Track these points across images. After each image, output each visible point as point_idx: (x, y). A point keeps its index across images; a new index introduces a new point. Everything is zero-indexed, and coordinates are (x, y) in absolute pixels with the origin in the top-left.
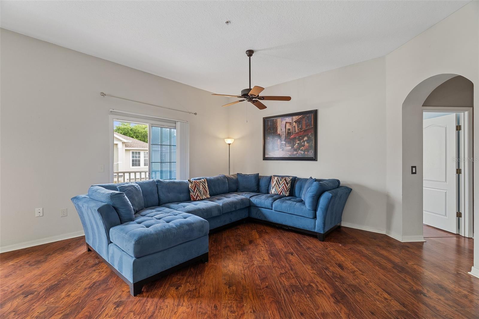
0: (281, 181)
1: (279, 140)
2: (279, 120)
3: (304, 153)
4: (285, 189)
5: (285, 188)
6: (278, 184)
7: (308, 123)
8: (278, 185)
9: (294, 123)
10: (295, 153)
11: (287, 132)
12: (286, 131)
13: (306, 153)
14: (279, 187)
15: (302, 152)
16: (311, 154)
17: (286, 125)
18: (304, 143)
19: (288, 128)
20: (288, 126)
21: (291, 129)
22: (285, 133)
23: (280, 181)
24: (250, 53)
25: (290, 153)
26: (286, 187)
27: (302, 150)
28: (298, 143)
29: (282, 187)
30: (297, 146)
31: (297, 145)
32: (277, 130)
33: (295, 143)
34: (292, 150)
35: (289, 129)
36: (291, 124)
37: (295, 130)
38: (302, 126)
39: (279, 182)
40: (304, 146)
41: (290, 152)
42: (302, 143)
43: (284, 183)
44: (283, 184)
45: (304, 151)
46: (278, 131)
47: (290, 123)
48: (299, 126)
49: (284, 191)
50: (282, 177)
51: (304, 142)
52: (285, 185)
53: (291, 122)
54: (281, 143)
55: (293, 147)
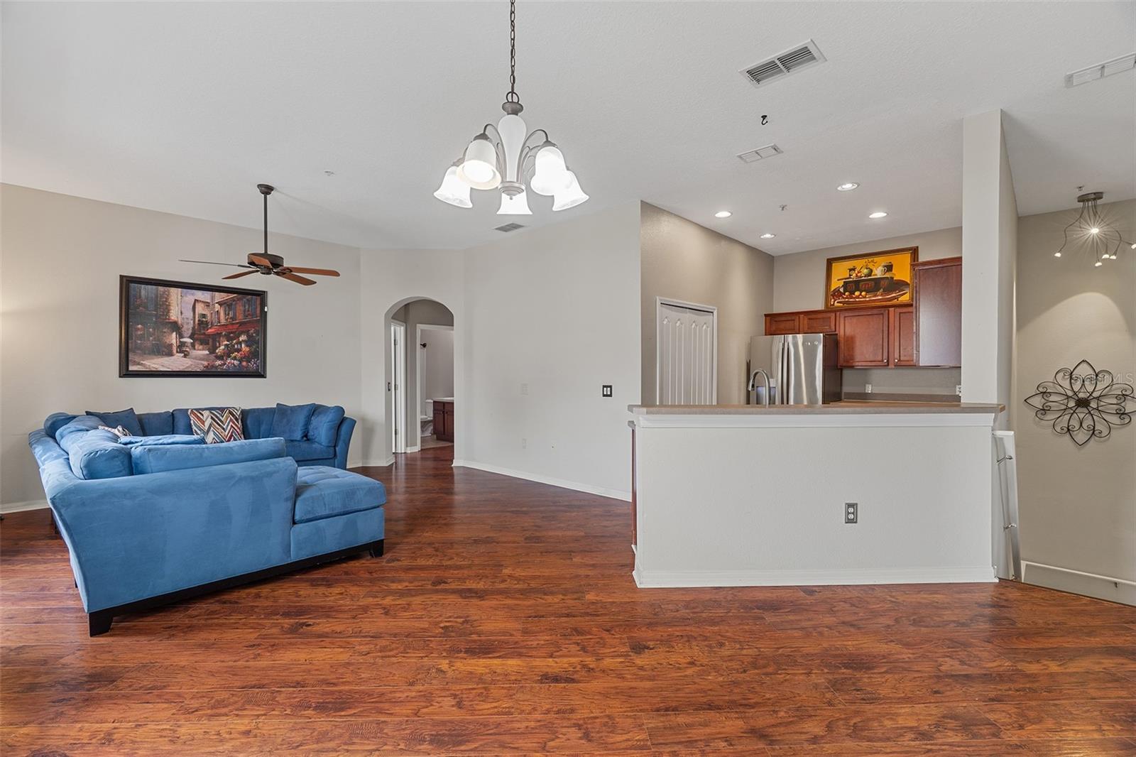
0: (223, 417)
1: (175, 333)
2: (174, 292)
3: (241, 363)
4: (238, 430)
5: (236, 428)
6: (218, 423)
7: (248, 311)
8: (219, 425)
9: (217, 305)
10: (218, 362)
11: (199, 321)
12: (194, 317)
13: (244, 364)
14: (224, 429)
15: (236, 362)
16: (252, 365)
17: (197, 306)
18: (239, 346)
19: (200, 312)
20: (200, 309)
21: (209, 315)
22: (192, 322)
23: (221, 418)
24: (267, 190)
25: (206, 363)
26: (236, 425)
27: (235, 358)
28: (226, 345)
29: (229, 427)
30: (223, 350)
31: (222, 347)
32: (169, 311)
33: (220, 344)
34: (212, 357)
35: (204, 316)
36: (209, 306)
37: (219, 318)
38: (235, 314)
39: (220, 420)
40: (239, 350)
41: (207, 361)
42: (236, 346)
43: (231, 420)
44: (229, 423)
45: (241, 361)
46: (171, 314)
47: (207, 304)
48: (229, 314)
49: (236, 435)
50: (222, 410)
51: (240, 343)
52: (234, 423)
53: (209, 301)
54: (180, 342)
55: (212, 351)
